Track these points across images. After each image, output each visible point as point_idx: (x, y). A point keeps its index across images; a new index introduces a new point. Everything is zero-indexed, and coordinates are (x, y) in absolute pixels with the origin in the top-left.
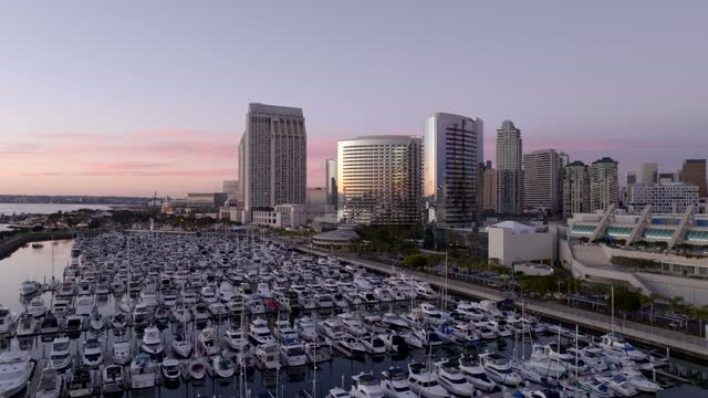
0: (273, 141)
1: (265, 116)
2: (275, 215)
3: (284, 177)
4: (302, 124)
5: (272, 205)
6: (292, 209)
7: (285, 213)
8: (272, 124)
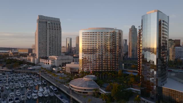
0: (48, 31)
1: (45, 21)
2: (48, 61)
3: (53, 45)
4: (60, 24)
5: (48, 56)
6: (56, 59)
7: (53, 60)
8: (48, 24)
